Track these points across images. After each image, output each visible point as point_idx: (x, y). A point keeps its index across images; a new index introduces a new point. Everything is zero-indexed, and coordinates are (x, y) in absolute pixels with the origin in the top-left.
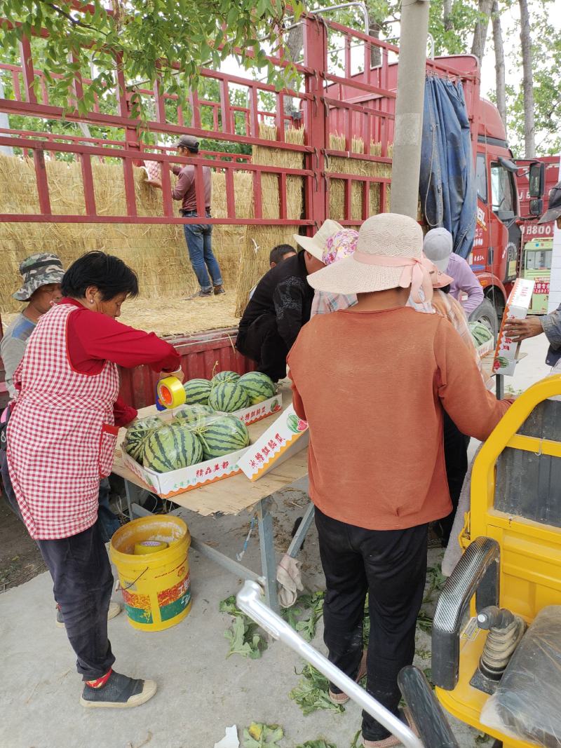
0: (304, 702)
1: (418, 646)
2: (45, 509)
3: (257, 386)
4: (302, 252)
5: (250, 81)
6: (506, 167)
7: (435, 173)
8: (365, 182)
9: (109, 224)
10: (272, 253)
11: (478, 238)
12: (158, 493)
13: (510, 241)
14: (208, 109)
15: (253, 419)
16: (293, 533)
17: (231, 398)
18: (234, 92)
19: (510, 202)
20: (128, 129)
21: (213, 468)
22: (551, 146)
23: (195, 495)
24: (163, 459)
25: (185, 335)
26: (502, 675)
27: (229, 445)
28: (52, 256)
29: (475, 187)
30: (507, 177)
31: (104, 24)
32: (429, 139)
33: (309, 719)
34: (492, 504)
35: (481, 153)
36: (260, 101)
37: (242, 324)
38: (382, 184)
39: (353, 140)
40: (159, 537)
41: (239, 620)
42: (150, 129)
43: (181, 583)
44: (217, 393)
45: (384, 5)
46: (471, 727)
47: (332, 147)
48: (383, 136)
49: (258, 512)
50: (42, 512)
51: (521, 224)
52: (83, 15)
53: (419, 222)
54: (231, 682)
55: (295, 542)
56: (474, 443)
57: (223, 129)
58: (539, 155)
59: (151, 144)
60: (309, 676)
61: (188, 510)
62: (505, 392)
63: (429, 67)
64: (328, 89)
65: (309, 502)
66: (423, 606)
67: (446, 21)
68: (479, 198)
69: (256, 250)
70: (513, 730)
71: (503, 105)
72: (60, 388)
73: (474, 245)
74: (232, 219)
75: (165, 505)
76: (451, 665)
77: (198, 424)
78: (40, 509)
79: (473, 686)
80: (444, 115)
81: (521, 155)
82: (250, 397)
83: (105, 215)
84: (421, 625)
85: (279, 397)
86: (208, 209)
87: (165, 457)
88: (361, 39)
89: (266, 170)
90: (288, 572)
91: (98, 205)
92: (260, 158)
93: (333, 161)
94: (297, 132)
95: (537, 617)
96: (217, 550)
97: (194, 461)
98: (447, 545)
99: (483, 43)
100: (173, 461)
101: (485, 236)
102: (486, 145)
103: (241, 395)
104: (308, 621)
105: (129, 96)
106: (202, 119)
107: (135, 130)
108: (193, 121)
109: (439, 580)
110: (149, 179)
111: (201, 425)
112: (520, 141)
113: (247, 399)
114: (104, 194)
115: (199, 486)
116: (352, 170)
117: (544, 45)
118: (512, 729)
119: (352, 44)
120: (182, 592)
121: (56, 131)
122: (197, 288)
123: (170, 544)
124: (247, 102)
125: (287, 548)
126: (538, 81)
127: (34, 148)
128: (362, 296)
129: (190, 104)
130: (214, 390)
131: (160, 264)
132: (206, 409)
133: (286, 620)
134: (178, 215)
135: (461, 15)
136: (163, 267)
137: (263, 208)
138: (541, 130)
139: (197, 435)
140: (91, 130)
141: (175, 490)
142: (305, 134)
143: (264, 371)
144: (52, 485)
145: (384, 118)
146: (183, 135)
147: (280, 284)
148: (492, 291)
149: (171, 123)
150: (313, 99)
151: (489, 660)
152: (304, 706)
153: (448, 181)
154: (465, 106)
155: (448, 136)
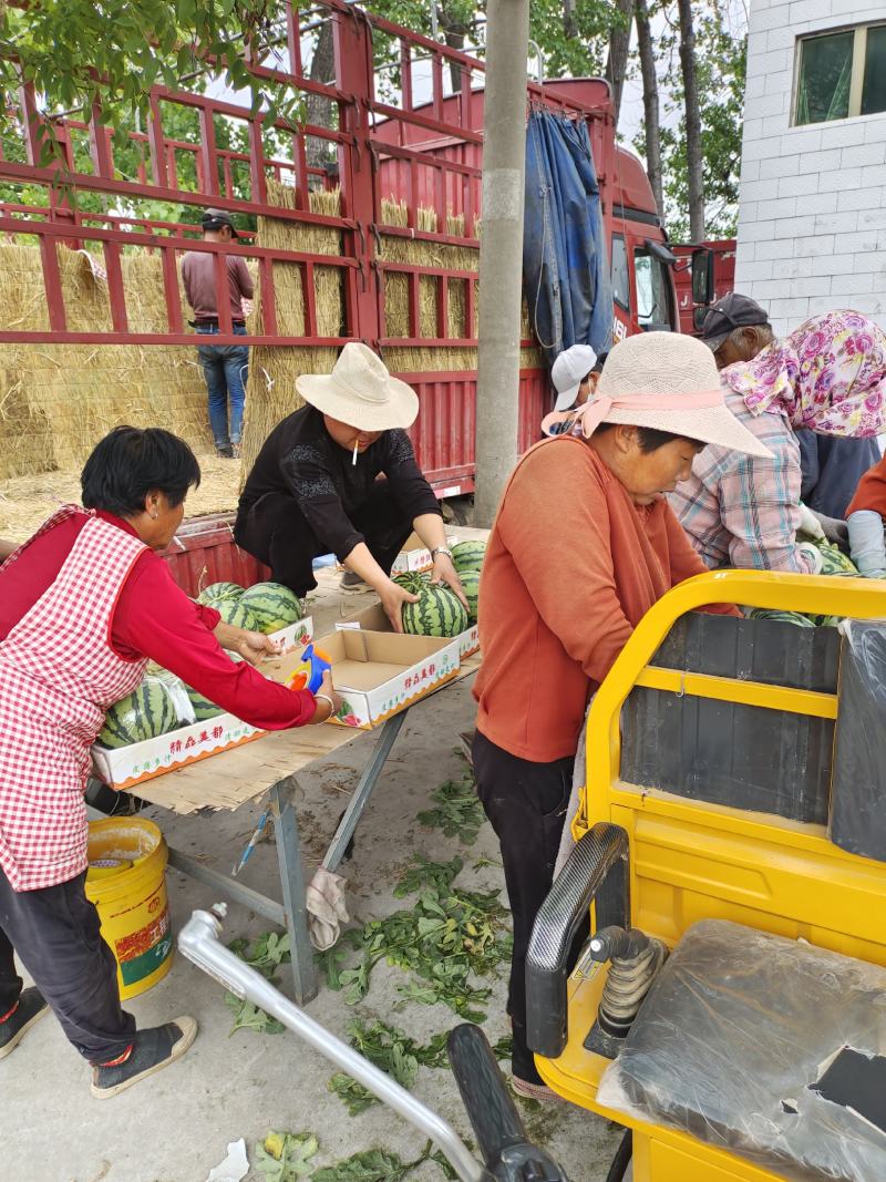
0: (350, 1094)
3: (272, 605)
6: (657, 255)
7: (549, 265)
8: (440, 278)
9: (27, 346)
12: (109, 781)
19: (665, 311)
20: (54, 187)
21: (197, 738)
23: (169, 782)
26: (628, 1029)
29: (610, 287)
30: (659, 271)
32: (538, 210)
33: (358, 1120)
34: (617, 773)
35: (618, 233)
38: (467, 280)
39: (420, 210)
40: (117, 853)
42: (78, 185)
43: (155, 924)
47: (385, 220)
48: (469, 204)
49: (273, 805)
54: (236, 1072)
55: (336, 846)
58: (712, 238)
59: (97, 213)
63: (533, 95)
64: (378, 129)
67: (567, 23)
68: (616, 302)
69: (269, 386)
70: (644, 1109)
71: (656, 159)
75: (133, 801)
76: (555, 1019)
79: (587, 1048)
80: (559, 173)
81: (684, 237)
82: (259, 622)
83: (20, 329)
85: (308, 622)
89: (280, 257)
90: (323, 895)
91: (6, 313)
92: (270, 238)
93: (389, 243)
94: (329, 195)
95: (682, 939)
96: (212, 868)
97: (165, 728)
99: (624, 60)
100: (131, 730)
102: (625, 221)
103: (246, 619)
104: (358, 968)
107: (66, 189)
108: (156, 176)
112: (682, 215)
114: (16, 295)
115: (176, 768)
116: (420, 259)
117: (715, 67)
118: (641, 1109)
119: (414, 56)
120: (157, 938)
123: (135, 862)
125: (322, 857)
126: (709, 122)
137: (278, 318)
138: (714, 198)
141: (136, 775)
142: (341, 198)
143: (283, 583)
145: (469, 176)
150: (351, 142)
151: (610, 1008)
152: (350, 1101)
153: (569, 277)
154: (592, 160)
155: (567, 204)
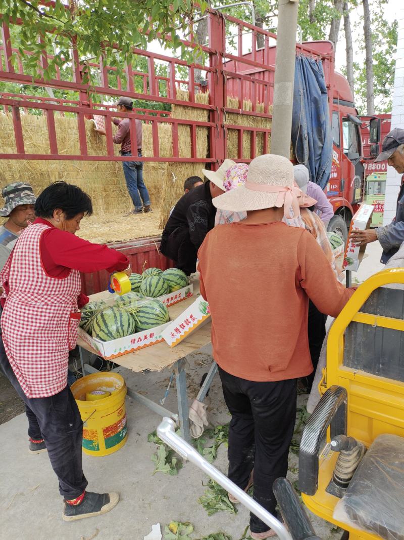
0: (208, 506)
1: (290, 465)
2: (34, 377)
3: (175, 279)
4: (208, 182)
5: (170, 58)
6: (353, 121)
7: (303, 126)
8: (252, 132)
9: (67, 161)
10: (186, 182)
11: (333, 172)
12: (103, 356)
13: (356, 174)
14: (139, 78)
15: (172, 302)
16: (201, 385)
17: (156, 287)
18: (159, 66)
19: (356, 146)
20: (81, 92)
21: (143, 338)
22: (385, 107)
23: (130, 357)
24: (107, 332)
25: (123, 242)
26: (348, 484)
27: (154, 321)
28: (26, 184)
29: (331, 136)
30: (354, 128)
31: (63, 15)
32: (299, 101)
33: (212, 518)
34: (342, 362)
35: (335, 111)
36: (178, 72)
37: (164, 233)
38: (265, 133)
39: (244, 101)
40: (104, 388)
41: (162, 447)
42: (97, 92)
43: (120, 421)
44: (146, 283)
45: (267, 4)
46: (327, 522)
47: (229, 106)
48: (266, 99)
49: (175, 370)
50: (33, 379)
51: (364, 162)
52: (48, 9)
53: (291, 161)
54: (156, 492)
55: (202, 391)
56: (330, 319)
57: (150, 93)
58: (377, 113)
59: (98, 103)
60: (212, 487)
61: (125, 368)
62: (352, 282)
63: (298, 49)
64: (226, 64)
65: (213, 362)
66: (294, 436)
67: (311, 16)
68: (334, 143)
69: (174, 180)
71: (351, 77)
72: (39, 290)
73: (330, 177)
74: (156, 158)
75: (108, 365)
76: (313, 477)
77: (132, 306)
78: (31, 377)
79: (328, 492)
80: (309, 83)
81: (365, 113)
82: (169, 286)
83: (65, 154)
84: (292, 449)
85: (191, 287)
86: (140, 151)
87: (108, 330)
88: (250, 28)
89: (181, 123)
90: (197, 412)
91: (59, 147)
92: (177, 114)
93: (230, 116)
94: (204, 95)
95: (373, 443)
96: (146, 397)
97: (129, 333)
98: (310, 391)
99: (337, 33)
100: (114, 333)
101: (339, 171)
102: (339, 106)
103: (163, 284)
104: (212, 447)
105: (82, 68)
106: (135, 85)
107: (86, 93)
108: (128, 86)
109: (305, 417)
110: (97, 128)
111: (134, 307)
112: (363, 103)
113: (167, 288)
114: (64, 139)
115: (133, 351)
116: (243, 123)
117: (380, 35)
118: (356, 523)
119: (243, 32)
120: (121, 428)
121: (28, 93)
122: (132, 208)
123: (112, 393)
124: (168, 73)
125: (196, 395)
126: (377, 60)
127: (12, 106)
128: (250, 213)
129: (126, 74)
130: (144, 282)
131: (105, 190)
132: (138, 295)
133: (196, 447)
134: (118, 155)
135: (321, 13)
136: (107, 193)
137: (179, 150)
138: (378, 95)
139: (131, 314)
140: (55, 92)
141: (116, 354)
142: (209, 96)
143: (180, 268)
144: (39, 359)
145: (266, 85)
146: (121, 97)
147: (192, 205)
148: (343, 210)
149: (113, 88)
150: (215, 71)
151: (339, 474)
152: (208, 509)
153: (312, 131)
154: (324, 78)
155: (312, 98)
